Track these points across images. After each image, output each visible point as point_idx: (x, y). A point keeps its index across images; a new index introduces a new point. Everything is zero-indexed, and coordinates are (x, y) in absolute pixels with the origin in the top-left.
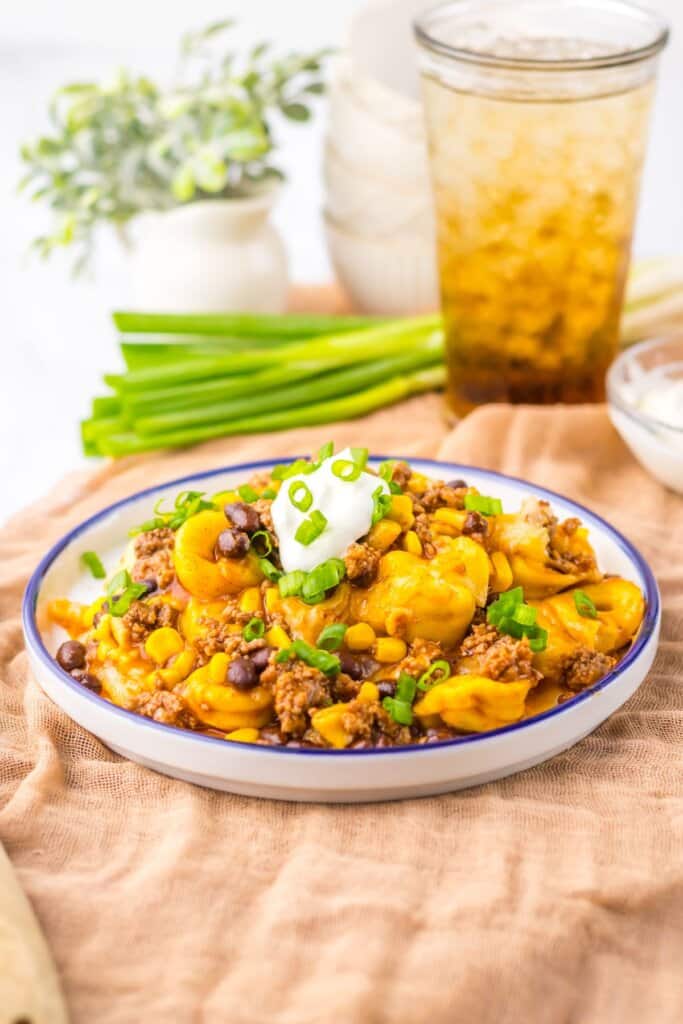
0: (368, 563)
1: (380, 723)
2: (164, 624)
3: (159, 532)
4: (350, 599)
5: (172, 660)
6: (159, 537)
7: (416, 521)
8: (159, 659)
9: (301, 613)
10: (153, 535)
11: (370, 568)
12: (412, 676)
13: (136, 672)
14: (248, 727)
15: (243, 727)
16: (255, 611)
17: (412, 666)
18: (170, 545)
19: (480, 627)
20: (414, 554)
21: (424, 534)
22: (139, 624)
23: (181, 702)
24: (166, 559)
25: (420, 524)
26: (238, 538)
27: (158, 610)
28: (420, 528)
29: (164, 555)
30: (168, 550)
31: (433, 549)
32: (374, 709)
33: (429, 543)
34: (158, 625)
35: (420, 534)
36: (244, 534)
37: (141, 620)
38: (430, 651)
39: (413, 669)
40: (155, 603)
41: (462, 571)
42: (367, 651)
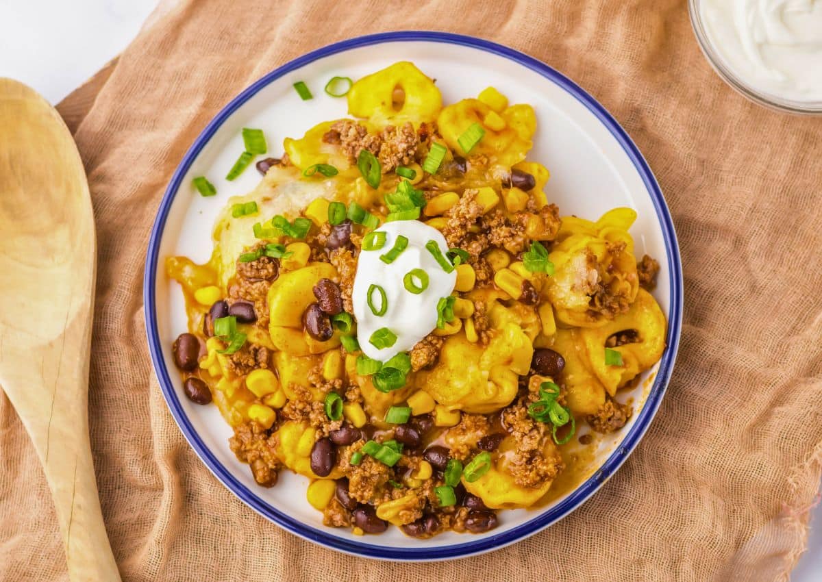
1: (430, 503)
2: (261, 365)
3: (257, 264)
5: (269, 396)
6: (258, 269)
7: (476, 310)
8: (259, 395)
9: (374, 394)
10: (252, 266)
11: (432, 362)
12: (460, 461)
13: (240, 403)
16: (335, 379)
17: (462, 451)
18: (266, 276)
19: (521, 411)
20: (470, 343)
21: (481, 325)
22: (240, 369)
23: (274, 461)
24: (264, 294)
25: (478, 314)
26: (322, 332)
27: (256, 351)
28: (478, 317)
29: (262, 289)
30: (265, 282)
31: (489, 338)
32: (427, 493)
33: (485, 332)
34: (257, 364)
35: (477, 324)
36: (328, 321)
37: (243, 364)
38: (477, 428)
39: (462, 454)
40: (254, 346)
41: (509, 362)
42: (428, 417)
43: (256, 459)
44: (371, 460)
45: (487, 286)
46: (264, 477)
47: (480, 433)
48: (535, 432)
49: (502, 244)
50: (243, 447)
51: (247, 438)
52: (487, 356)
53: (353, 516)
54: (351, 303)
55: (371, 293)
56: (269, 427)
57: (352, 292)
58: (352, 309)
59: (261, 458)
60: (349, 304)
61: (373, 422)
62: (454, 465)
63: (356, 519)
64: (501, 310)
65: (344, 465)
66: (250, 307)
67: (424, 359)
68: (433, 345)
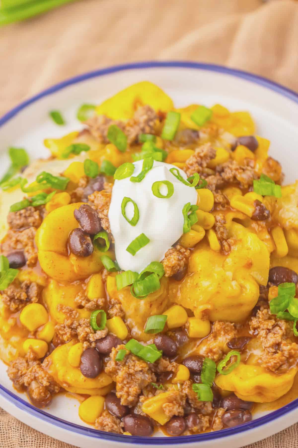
0: (180, 266)
1: (190, 402)
2: (33, 300)
3: (25, 212)
4: (168, 290)
5: (40, 329)
6: (25, 217)
7: (216, 221)
8: (31, 328)
9: (133, 305)
10: (21, 215)
11: (182, 269)
12: (213, 359)
13: (15, 339)
14: (97, 395)
15: (94, 395)
16: (98, 298)
17: (214, 350)
18: (34, 223)
19: (263, 312)
20: (214, 251)
21: (222, 233)
22: (14, 302)
23: (48, 378)
24: (32, 238)
25: (219, 224)
26: (84, 246)
27: (28, 287)
28: (219, 227)
29: (30, 234)
30: (32, 229)
31: (230, 246)
32: (186, 391)
33: (226, 240)
34: (28, 301)
35: (219, 233)
36: (89, 238)
37: (16, 298)
38: (226, 332)
39: (215, 353)
40: (25, 282)
41: (249, 265)
42: (182, 329)
43: (32, 380)
44: (134, 358)
45: (225, 209)
46: (40, 394)
47: (229, 337)
48: (277, 328)
49: (235, 177)
50: (20, 372)
51: (22, 366)
52: (229, 260)
53: (121, 421)
54: (108, 221)
55: (125, 206)
56: (42, 355)
57: (108, 212)
58: (109, 225)
59: (35, 379)
60: (106, 221)
61: (134, 334)
62: (209, 364)
63: (125, 424)
64: (238, 227)
65: (110, 366)
66: (21, 254)
67: (175, 260)
68: (182, 253)
